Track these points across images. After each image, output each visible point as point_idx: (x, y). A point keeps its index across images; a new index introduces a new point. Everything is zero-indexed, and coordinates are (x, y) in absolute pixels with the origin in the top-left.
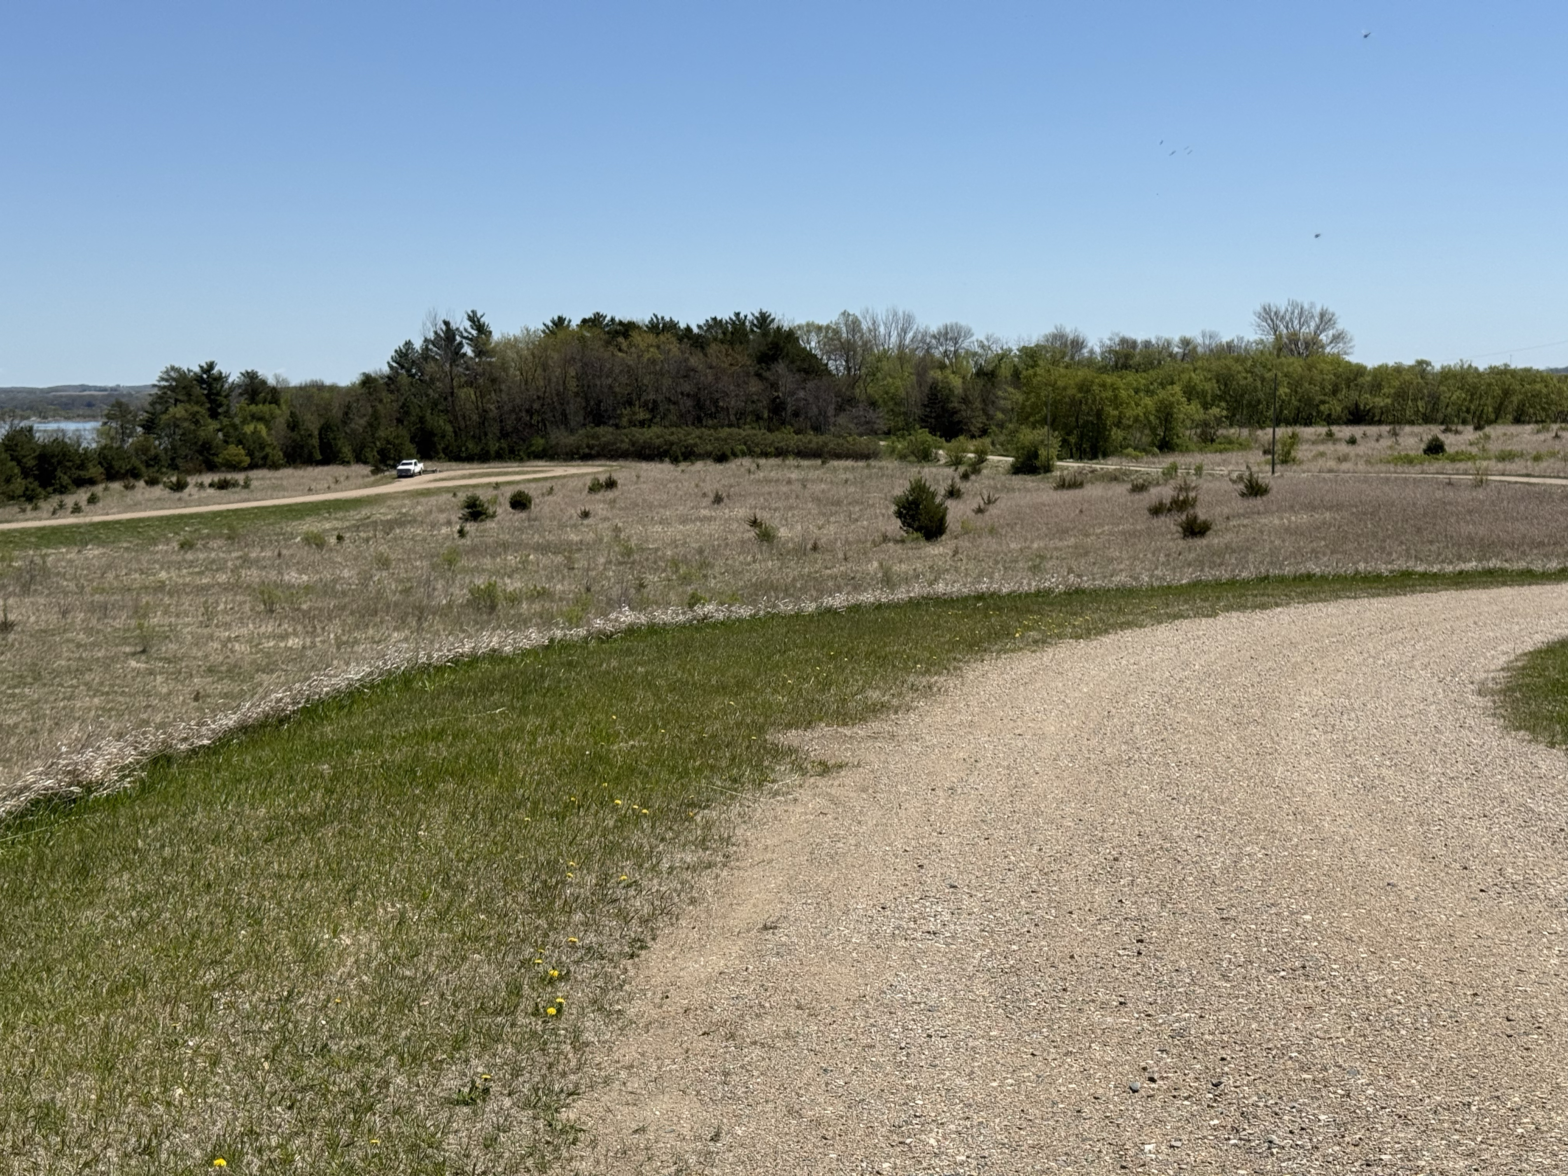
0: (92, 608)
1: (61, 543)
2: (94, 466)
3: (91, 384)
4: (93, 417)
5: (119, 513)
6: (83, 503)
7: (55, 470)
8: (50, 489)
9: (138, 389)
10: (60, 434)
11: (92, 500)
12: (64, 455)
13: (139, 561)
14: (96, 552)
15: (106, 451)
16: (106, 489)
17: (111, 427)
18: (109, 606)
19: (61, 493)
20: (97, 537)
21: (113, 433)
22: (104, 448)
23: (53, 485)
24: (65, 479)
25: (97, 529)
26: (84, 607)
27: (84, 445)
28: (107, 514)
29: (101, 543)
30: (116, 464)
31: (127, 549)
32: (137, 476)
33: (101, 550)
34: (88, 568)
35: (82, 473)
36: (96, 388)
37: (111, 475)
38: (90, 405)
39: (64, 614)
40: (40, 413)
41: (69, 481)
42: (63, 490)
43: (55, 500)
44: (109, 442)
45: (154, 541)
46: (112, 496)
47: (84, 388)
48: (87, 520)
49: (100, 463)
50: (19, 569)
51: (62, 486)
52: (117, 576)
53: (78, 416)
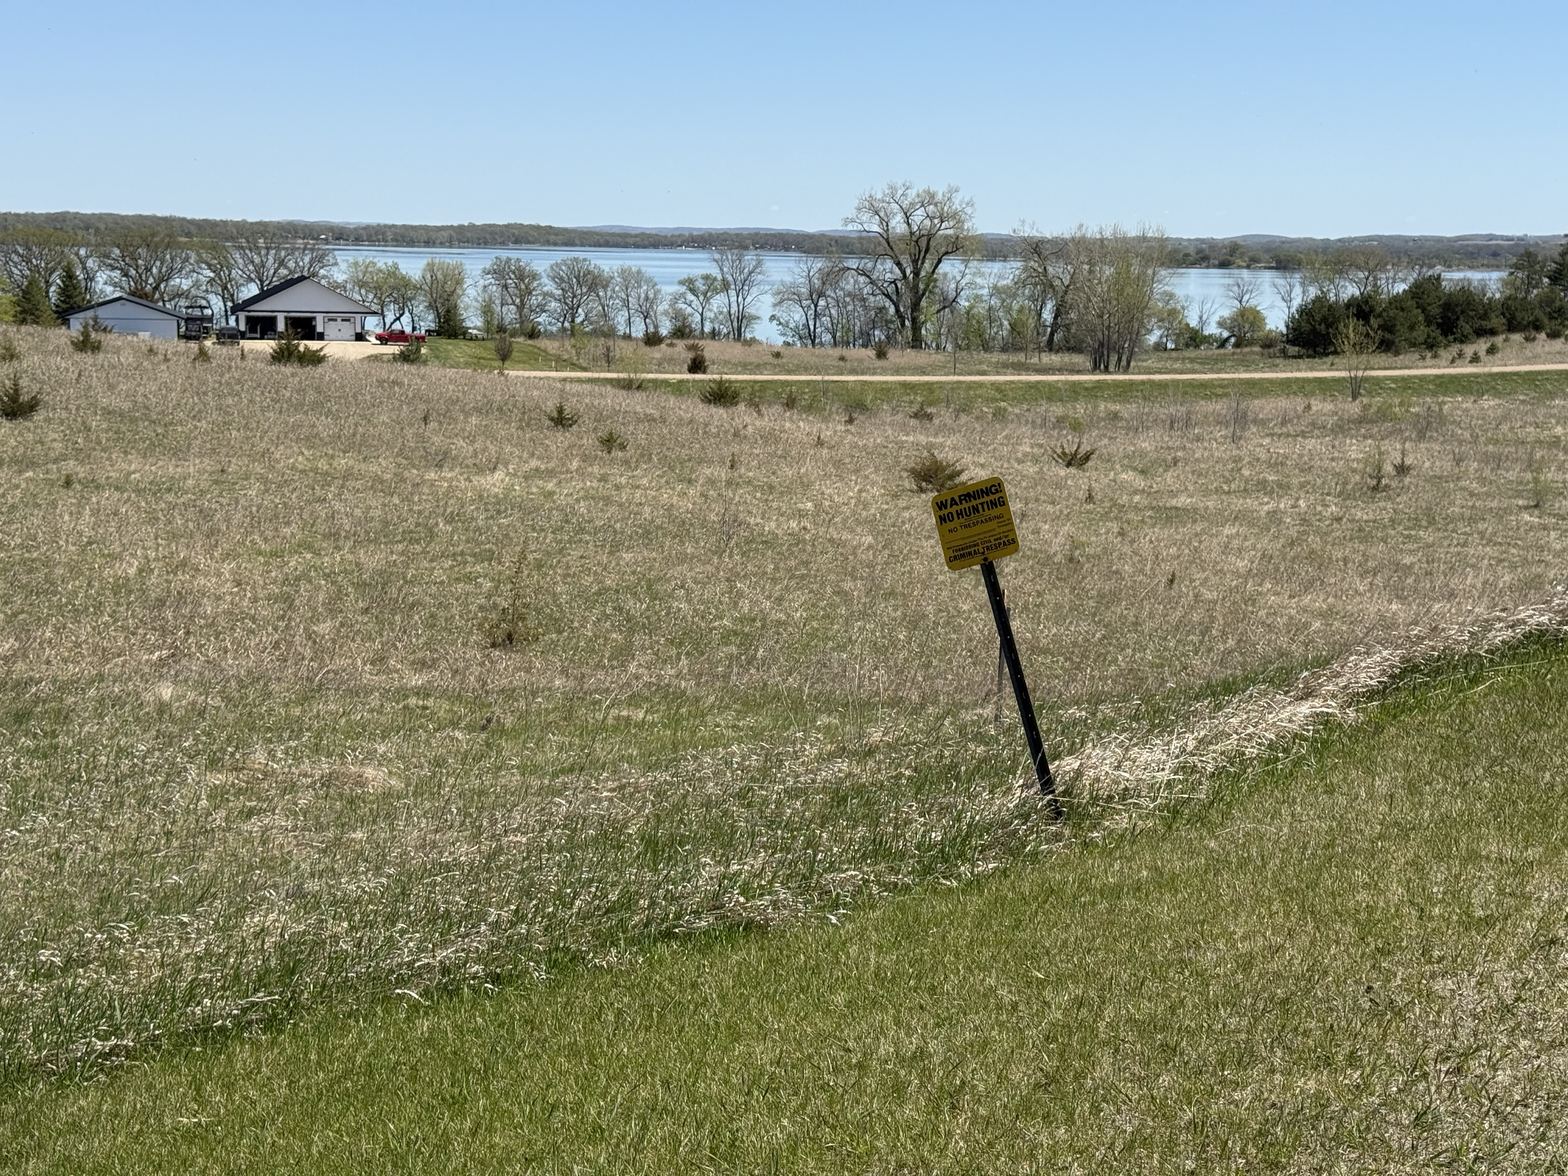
0: (1486, 459)
1: (1458, 392)
2: (1497, 317)
3: (1498, 233)
4: (1498, 267)
5: (1518, 365)
6: (1482, 354)
7: (1458, 319)
8: (1451, 338)
9: (1546, 240)
10: (1466, 284)
11: (1492, 351)
12: (1469, 304)
13: (1535, 415)
14: (1492, 403)
15: (1510, 302)
16: (1506, 340)
17: (1517, 277)
18: (1503, 458)
19: (1462, 342)
20: (1494, 388)
21: (1518, 282)
22: (1509, 298)
23: (1453, 334)
24: (1467, 329)
25: (1495, 380)
26: (1478, 457)
27: (1489, 295)
28: (1506, 365)
29: (1497, 394)
30: (1519, 316)
31: (1523, 402)
32: (1538, 328)
33: (1497, 401)
34: (1483, 418)
35: (1484, 323)
36: (1503, 238)
37: (1512, 327)
38: (1495, 255)
39: (1458, 461)
40: (1445, 262)
41: (1471, 331)
42: (1463, 340)
43: (1455, 349)
44: (1513, 292)
45: (1552, 395)
46: (1511, 347)
47: (1491, 237)
48: (1486, 370)
49: (1503, 314)
50: (1417, 415)
51: (1463, 335)
52: (1512, 429)
53: (1483, 265)
